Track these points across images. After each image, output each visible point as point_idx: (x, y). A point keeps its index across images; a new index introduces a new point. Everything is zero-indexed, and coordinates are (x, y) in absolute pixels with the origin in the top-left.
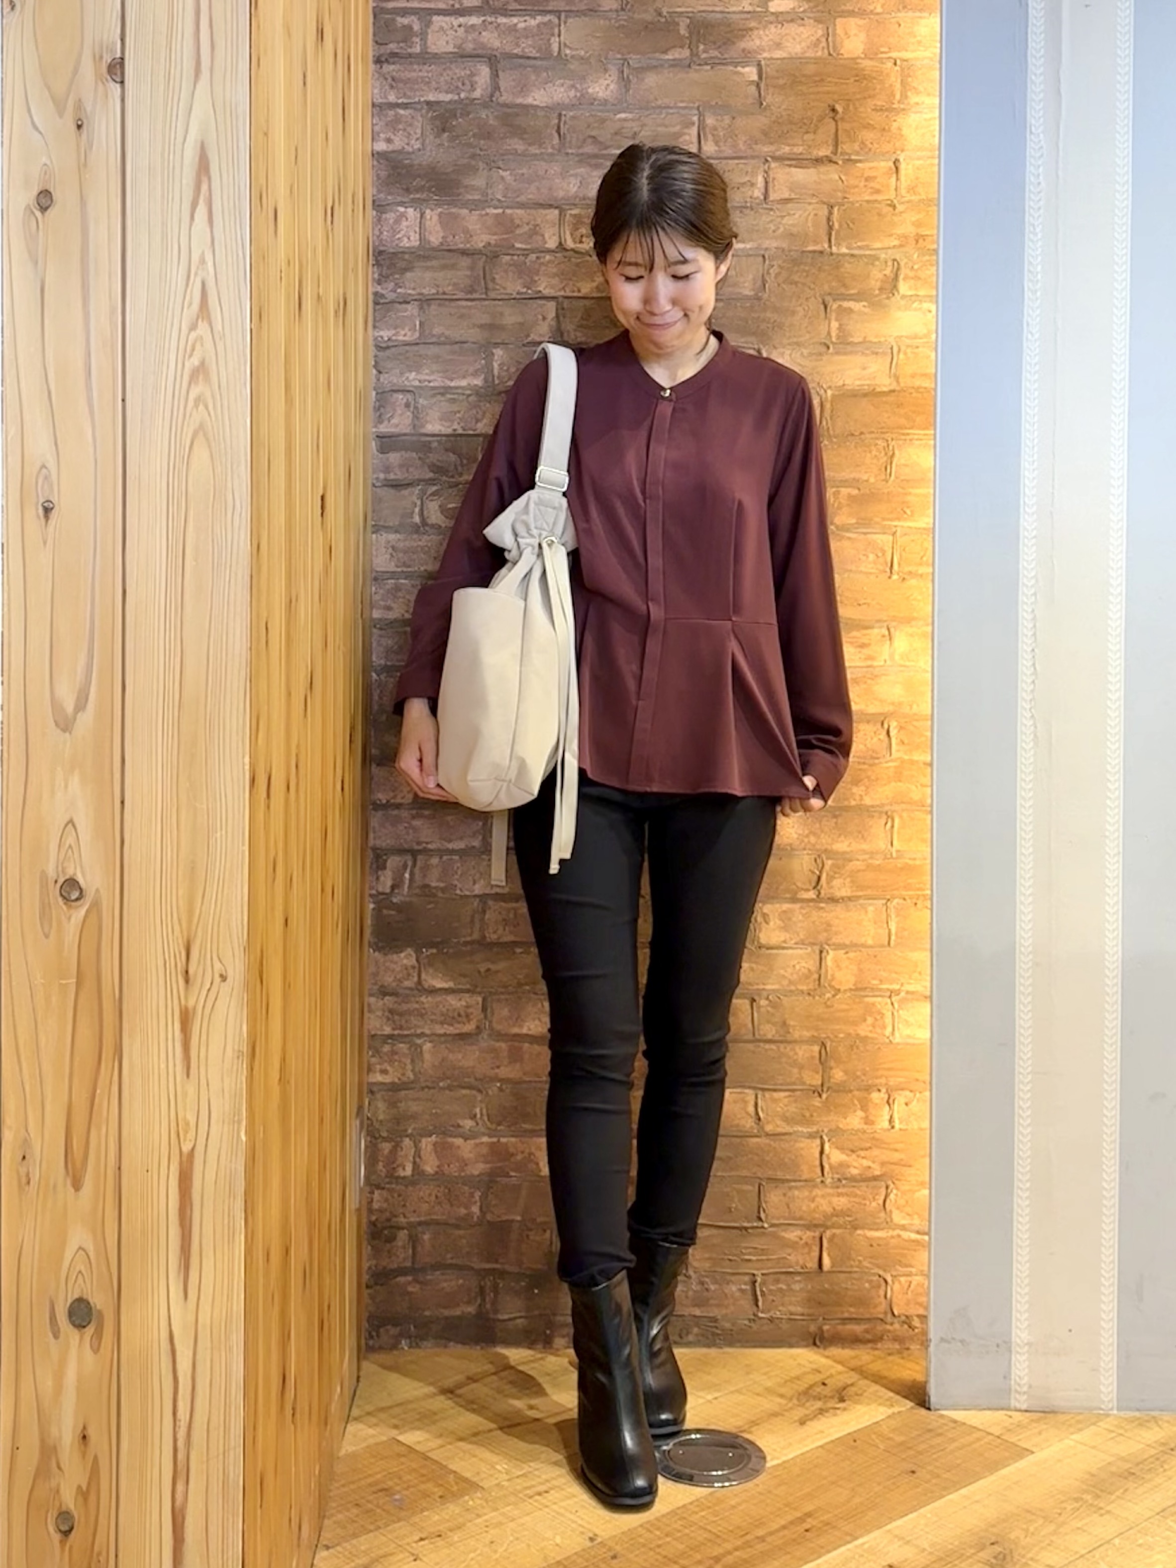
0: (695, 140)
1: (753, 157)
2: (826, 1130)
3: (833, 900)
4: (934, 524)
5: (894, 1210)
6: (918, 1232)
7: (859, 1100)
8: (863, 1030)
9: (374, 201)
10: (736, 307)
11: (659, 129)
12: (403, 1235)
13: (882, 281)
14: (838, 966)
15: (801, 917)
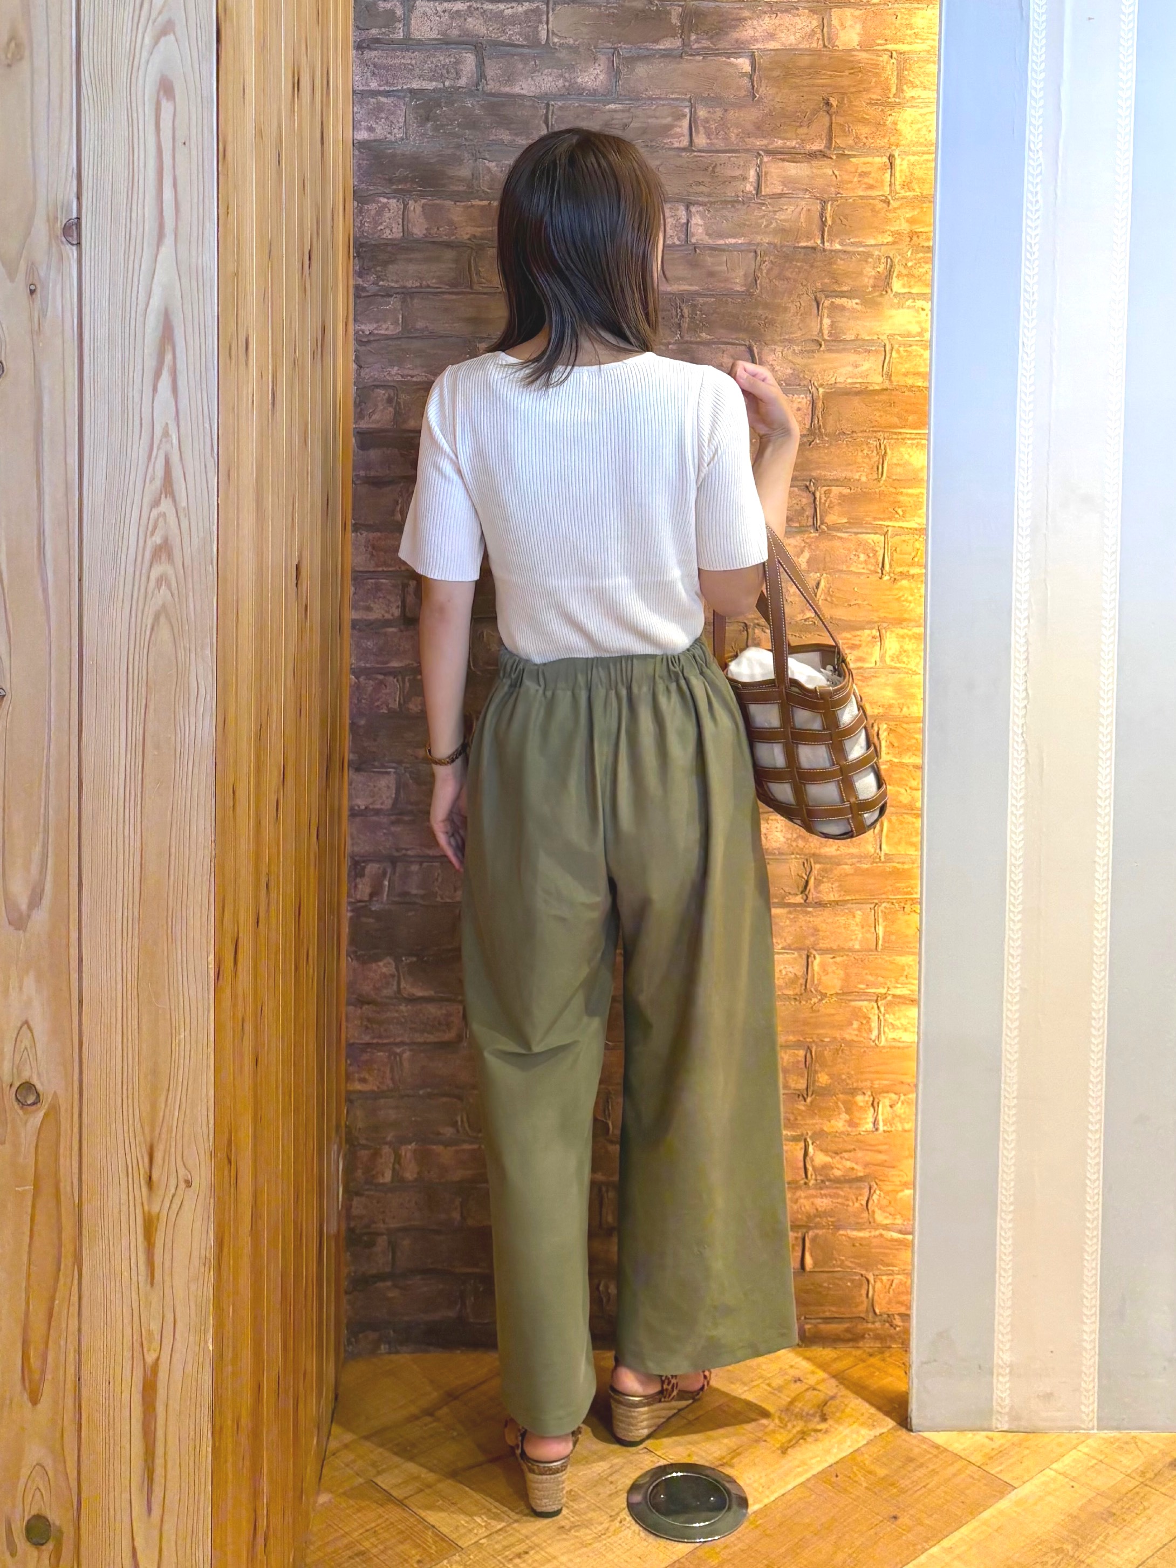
0: (686, 131)
1: (747, 151)
2: (810, 1134)
3: (820, 904)
4: (927, 524)
5: (876, 1209)
6: (901, 1232)
7: (844, 1103)
8: (850, 1034)
9: (354, 191)
10: (727, 303)
11: (650, 121)
12: (382, 1241)
13: (875, 278)
14: (825, 970)
15: (788, 922)
